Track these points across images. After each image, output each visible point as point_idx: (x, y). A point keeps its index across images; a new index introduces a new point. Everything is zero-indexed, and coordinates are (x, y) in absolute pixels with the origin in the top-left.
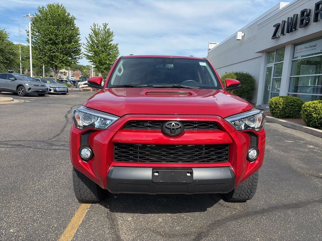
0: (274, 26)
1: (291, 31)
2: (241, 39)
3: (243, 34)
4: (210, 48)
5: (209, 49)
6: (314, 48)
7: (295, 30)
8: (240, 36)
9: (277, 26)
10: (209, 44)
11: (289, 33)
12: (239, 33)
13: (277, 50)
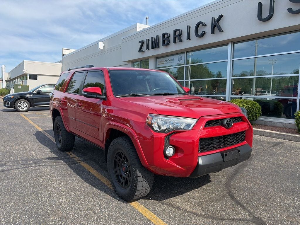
0: (139, 42)
1: (156, 47)
2: (102, 48)
3: (103, 45)
4: (64, 53)
5: (64, 55)
6: (172, 61)
7: (159, 47)
8: (101, 45)
9: (142, 43)
10: (63, 50)
11: (153, 49)
12: (100, 43)
13: (141, 61)
